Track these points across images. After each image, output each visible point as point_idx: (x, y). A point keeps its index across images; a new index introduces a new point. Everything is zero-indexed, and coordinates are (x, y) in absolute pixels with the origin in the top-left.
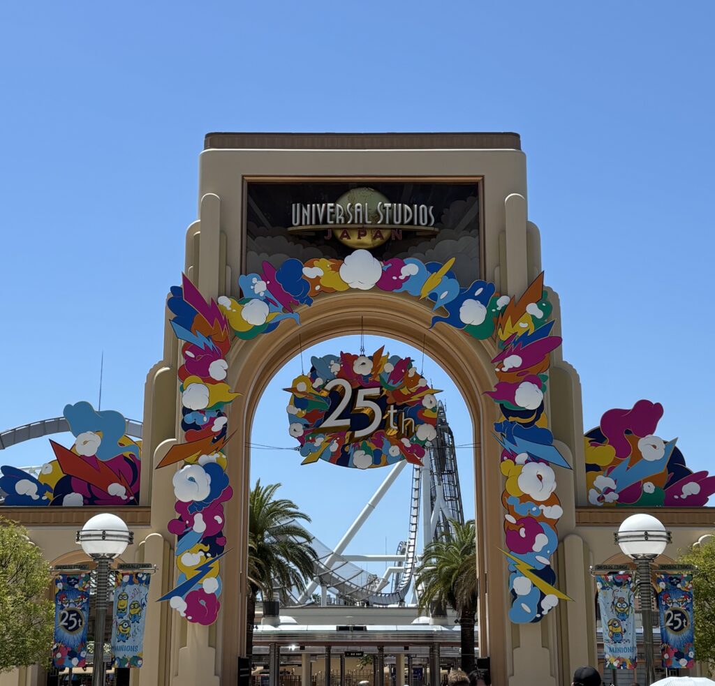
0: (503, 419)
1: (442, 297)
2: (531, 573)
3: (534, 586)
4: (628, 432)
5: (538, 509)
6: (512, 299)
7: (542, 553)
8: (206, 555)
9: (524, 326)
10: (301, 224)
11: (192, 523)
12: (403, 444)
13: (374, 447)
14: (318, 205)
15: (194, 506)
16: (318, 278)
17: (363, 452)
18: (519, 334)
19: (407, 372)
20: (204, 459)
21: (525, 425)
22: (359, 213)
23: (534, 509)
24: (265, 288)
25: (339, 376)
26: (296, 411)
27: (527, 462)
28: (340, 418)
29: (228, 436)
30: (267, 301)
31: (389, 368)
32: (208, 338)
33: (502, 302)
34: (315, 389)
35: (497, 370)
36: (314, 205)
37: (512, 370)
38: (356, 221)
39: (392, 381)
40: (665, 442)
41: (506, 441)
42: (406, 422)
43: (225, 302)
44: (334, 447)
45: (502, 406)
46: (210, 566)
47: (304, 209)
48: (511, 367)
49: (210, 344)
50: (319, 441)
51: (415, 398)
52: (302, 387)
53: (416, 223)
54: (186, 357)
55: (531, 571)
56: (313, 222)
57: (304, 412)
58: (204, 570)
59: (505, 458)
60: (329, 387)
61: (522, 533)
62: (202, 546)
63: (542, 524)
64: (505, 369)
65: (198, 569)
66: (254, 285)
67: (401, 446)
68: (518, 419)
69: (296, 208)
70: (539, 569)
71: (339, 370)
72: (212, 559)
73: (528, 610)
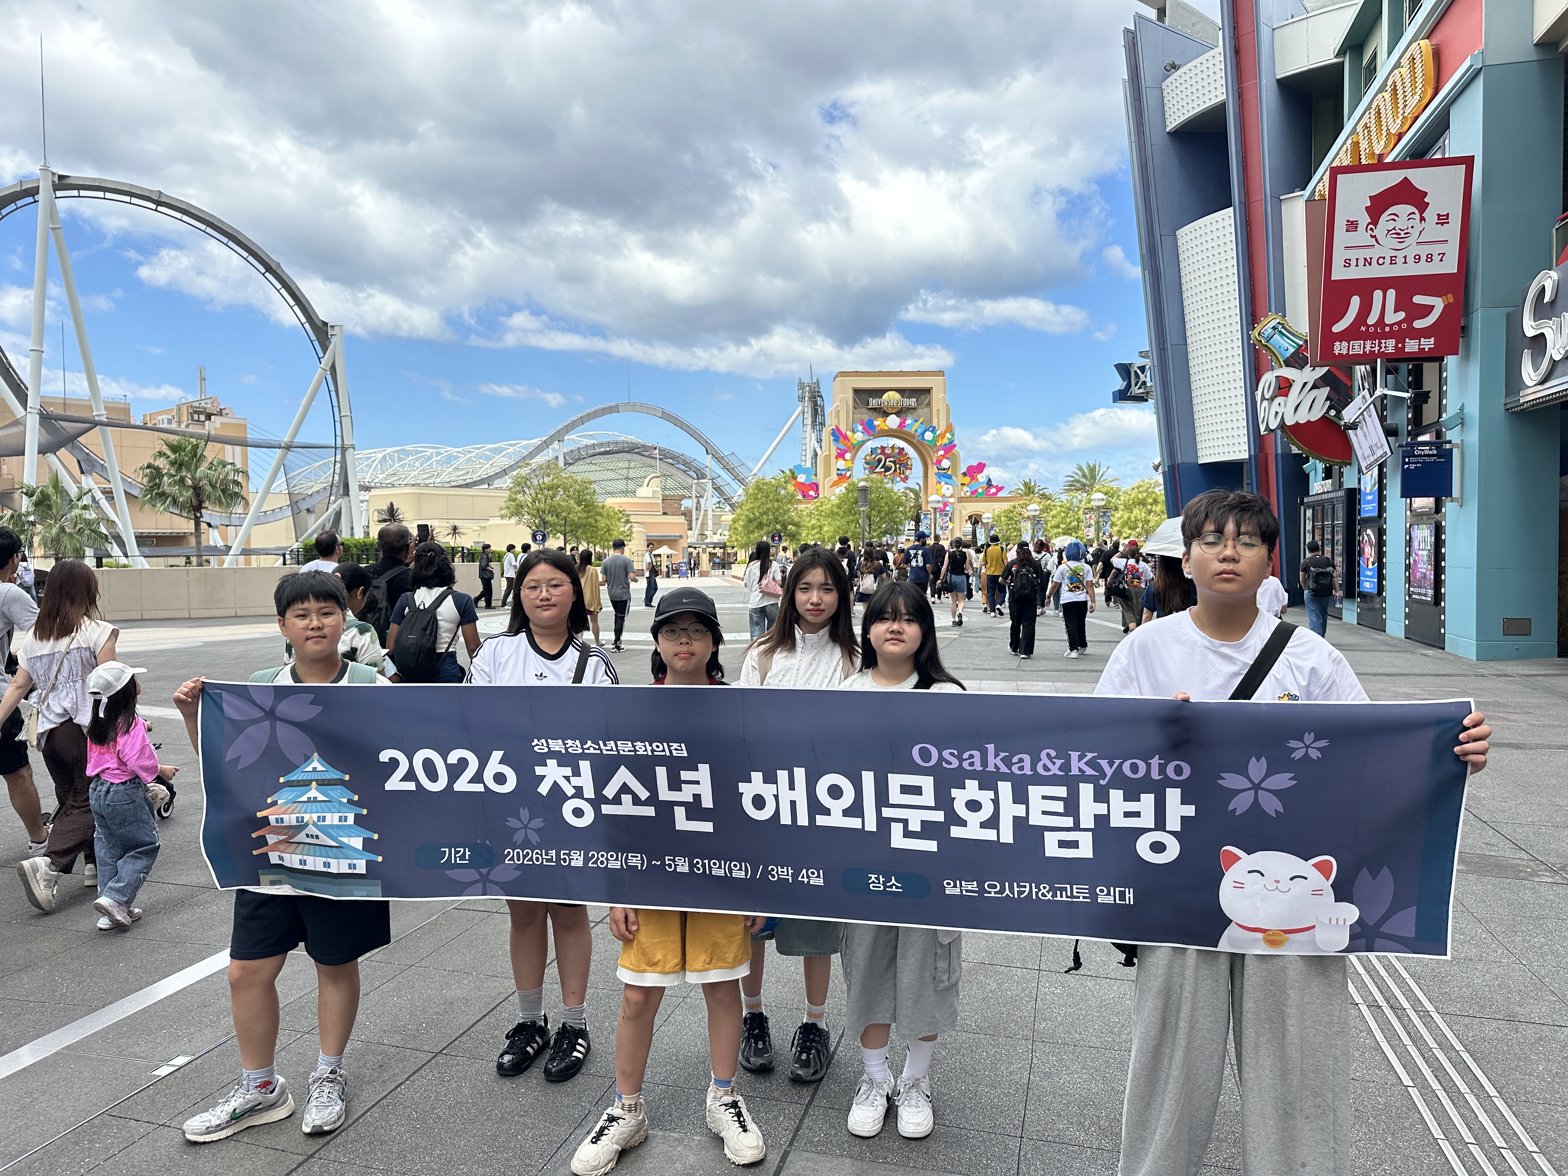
4: (975, 472)
10: (872, 404)
18: (944, 443)
25: (880, 454)
26: (866, 466)
31: (897, 451)
33: (938, 432)
36: (877, 397)
43: (849, 433)
47: (873, 398)
52: (868, 458)
57: (869, 466)
69: (870, 397)
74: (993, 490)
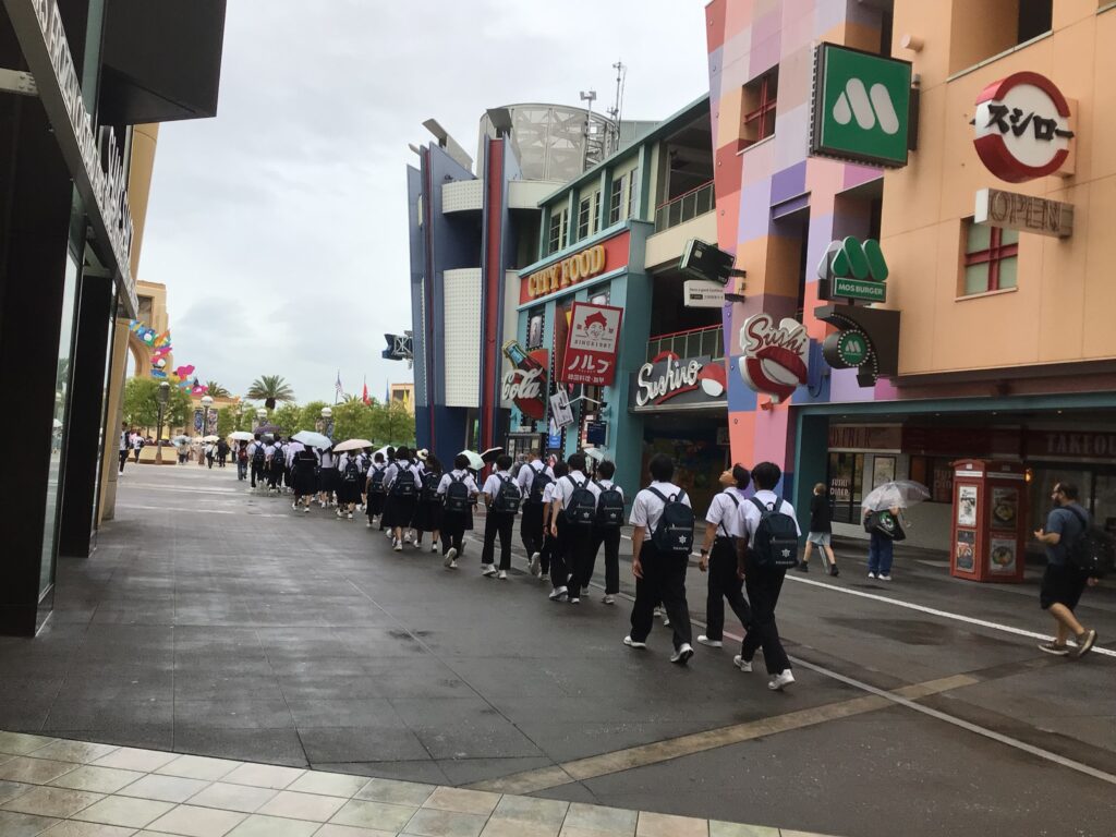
4: (184, 373)
6: (160, 335)
18: (161, 345)
35: (153, 354)
40: (194, 377)
64: (156, 354)
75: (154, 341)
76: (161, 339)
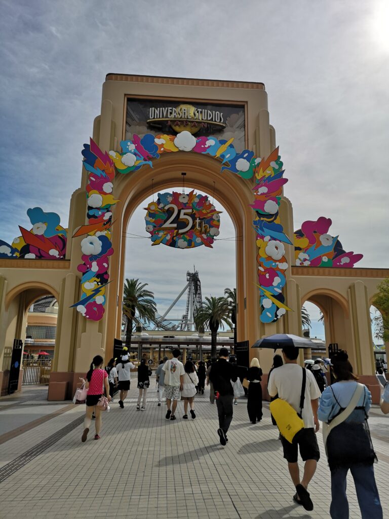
0: (258, 218)
1: (227, 157)
2: (272, 297)
3: (273, 303)
4: (315, 232)
5: (275, 264)
6: (263, 159)
7: (278, 287)
8: (98, 284)
9: (269, 172)
10: (154, 118)
11: (91, 266)
12: (203, 237)
13: (188, 238)
14: (164, 108)
15: (93, 257)
16: (163, 144)
17: (183, 240)
18: (267, 176)
19: (205, 203)
20: (99, 234)
21: (269, 222)
22: (185, 113)
23: (274, 264)
24: (134, 148)
25: (171, 203)
26: (150, 219)
27: (270, 240)
28: (171, 223)
29: (112, 221)
30: (135, 154)
31: (197, 200)
32: (103, 171)
33: (258, 160)
34: (159, 209)
35: (255, 194)
36: (161, 108)
37: (262, 194)
38: (183, 117)
39: (198, 207)
40: (333, 237)
41: (259, 230)
42: (204, 227)
43: (113, 154)
44: (169, 237)
45: (257, 212)
46: (100, 289)
47: (156, 110)
48: (262, 192)
49: (104, 174)
50: (161, 234)
51: (209, 215)
52: (153, 208)
53: (214, 120)
54: (91, 180)
55: (272, 296)
56: (161, 117)
57: (154, 220)
58: (97, 291)
59: (259, 238)
60: (166, 208)
61: (267, 276)
62: (96, 279)
63: (277, 272)
64: (259, 194)
65: (93, 291)
66: (128, 146)
67: (202, 238)
68: (265, 219)
69: (152, 110)
70: (276, 294)
71: (171, 200)
72: (101, 286)
73: (270, 316)
74: (345, 260)
75: (254, 170)
76: (265, 165)
